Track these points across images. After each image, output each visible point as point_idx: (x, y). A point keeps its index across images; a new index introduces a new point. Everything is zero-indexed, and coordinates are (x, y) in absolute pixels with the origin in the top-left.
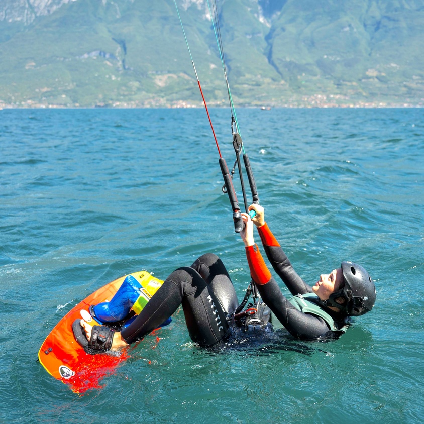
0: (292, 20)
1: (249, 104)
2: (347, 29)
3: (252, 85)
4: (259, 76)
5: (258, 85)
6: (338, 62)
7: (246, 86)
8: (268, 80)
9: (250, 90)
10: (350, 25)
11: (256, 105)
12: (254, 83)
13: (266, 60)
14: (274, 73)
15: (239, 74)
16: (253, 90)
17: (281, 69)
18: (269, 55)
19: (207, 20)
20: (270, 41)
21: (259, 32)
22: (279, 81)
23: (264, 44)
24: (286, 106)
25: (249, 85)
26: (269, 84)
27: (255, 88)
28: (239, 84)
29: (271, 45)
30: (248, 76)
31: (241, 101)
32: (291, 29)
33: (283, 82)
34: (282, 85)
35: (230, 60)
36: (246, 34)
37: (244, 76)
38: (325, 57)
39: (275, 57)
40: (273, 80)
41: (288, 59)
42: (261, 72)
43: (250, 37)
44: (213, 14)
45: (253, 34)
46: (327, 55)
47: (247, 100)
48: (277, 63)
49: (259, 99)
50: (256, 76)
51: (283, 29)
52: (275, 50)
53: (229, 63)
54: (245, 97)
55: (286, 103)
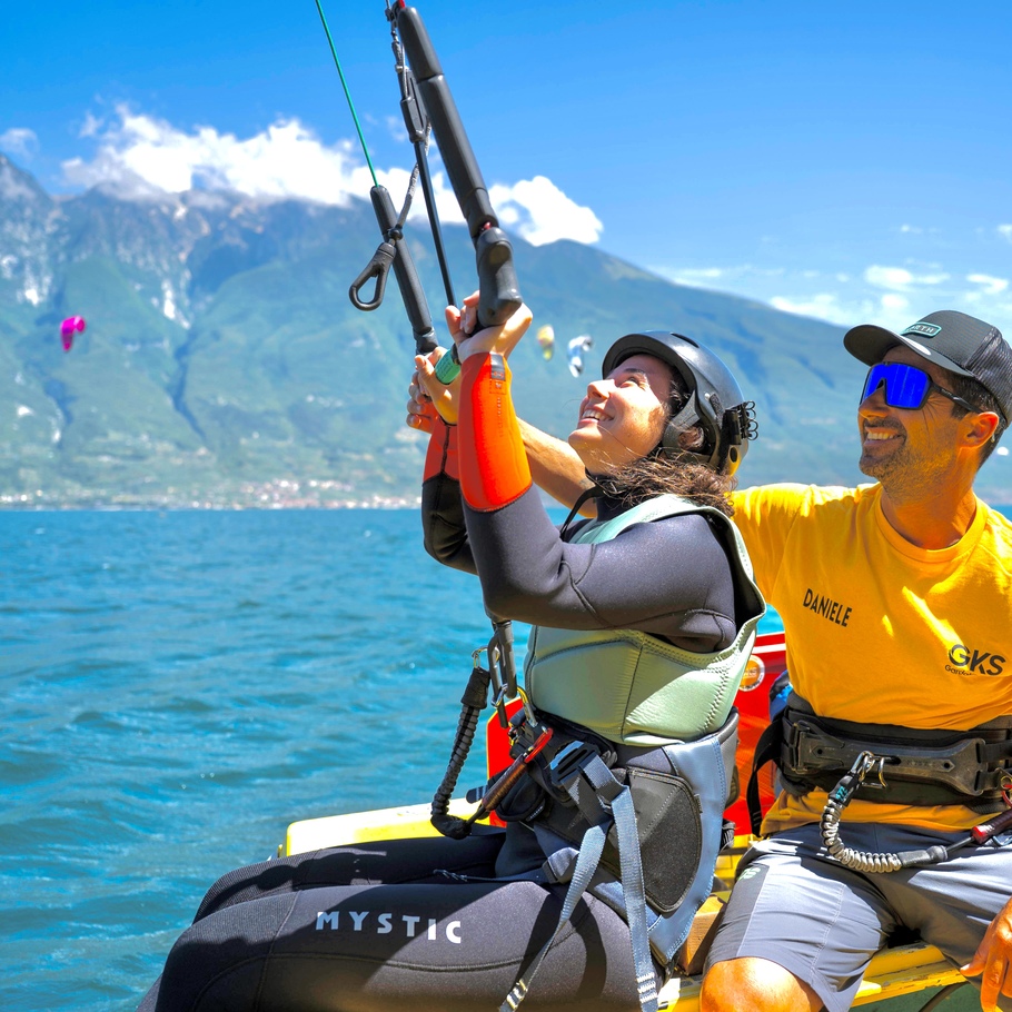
0: (240, 317)
1: (106, 501)
2: (360, 343)
3: (124, 457)
4: (145, 437)
5: (138, 456)
6: (338, 410)
7: (105, 459)
8: (167, 446)
9: (116, 468)
10: (366, 336)
11: (122, 504)
12: (129, 453)
13: (169, 402)
14: (185, 432)
15: (92, 429)
16: (123, 468)
17: (203, 422)
18: (177, 392)
19: (27, 304)
20: (185, 359)
21: (160, 339)
22: (194, 449)
23: (172, 366)
24: (196, 504)
25: (114, 456)
26: (167, 455)
27: (131, 463)
28: (89, 454)
29: (184, 368)
30: (114, 436)
31: (87, 493)
32: (235, 335)
33: (202, 451)
34: (201, 458)
35: (73, 399)
36: (125, 341)
37: (105, 435)
38: (310, 399)
39: (189, 396)
40: (180, 446)
41: (222, 401)
42: (150, 427)
43: (137, 347)
44: (45, 291)
45: (143, 342)
46: (314, 394)
47: (103, 492)
48: (194, 408)
49: (135, 491)
50: (136, 435)
51: (216, 336)
52: (192, 379)
53: (71, 406)
54: (101, 486)
55: (197, 499)
